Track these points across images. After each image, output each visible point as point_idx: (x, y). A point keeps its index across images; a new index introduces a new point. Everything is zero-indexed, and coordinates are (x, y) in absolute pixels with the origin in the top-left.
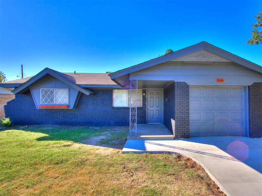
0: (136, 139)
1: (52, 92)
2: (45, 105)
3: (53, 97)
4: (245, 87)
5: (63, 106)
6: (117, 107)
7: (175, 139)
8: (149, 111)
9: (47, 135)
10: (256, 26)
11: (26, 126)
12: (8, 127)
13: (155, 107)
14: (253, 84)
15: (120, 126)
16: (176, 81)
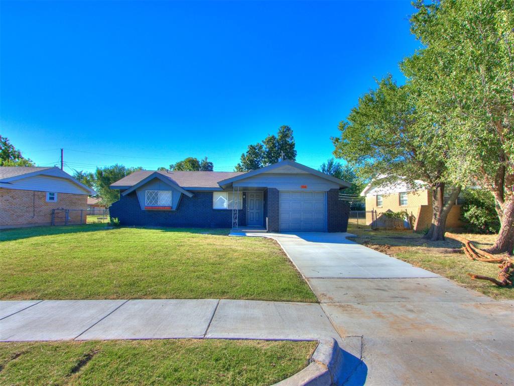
1: (156, 194)
2: (150, 206)
3: (157, 198)
4: (324, 192)
5: (167, 208)
6: (217, 209)
7: (267, 232)
8: (249, 214)
12: (117, 226)
13: (255, 209)
14: (330, 190)
16: (269, 187)
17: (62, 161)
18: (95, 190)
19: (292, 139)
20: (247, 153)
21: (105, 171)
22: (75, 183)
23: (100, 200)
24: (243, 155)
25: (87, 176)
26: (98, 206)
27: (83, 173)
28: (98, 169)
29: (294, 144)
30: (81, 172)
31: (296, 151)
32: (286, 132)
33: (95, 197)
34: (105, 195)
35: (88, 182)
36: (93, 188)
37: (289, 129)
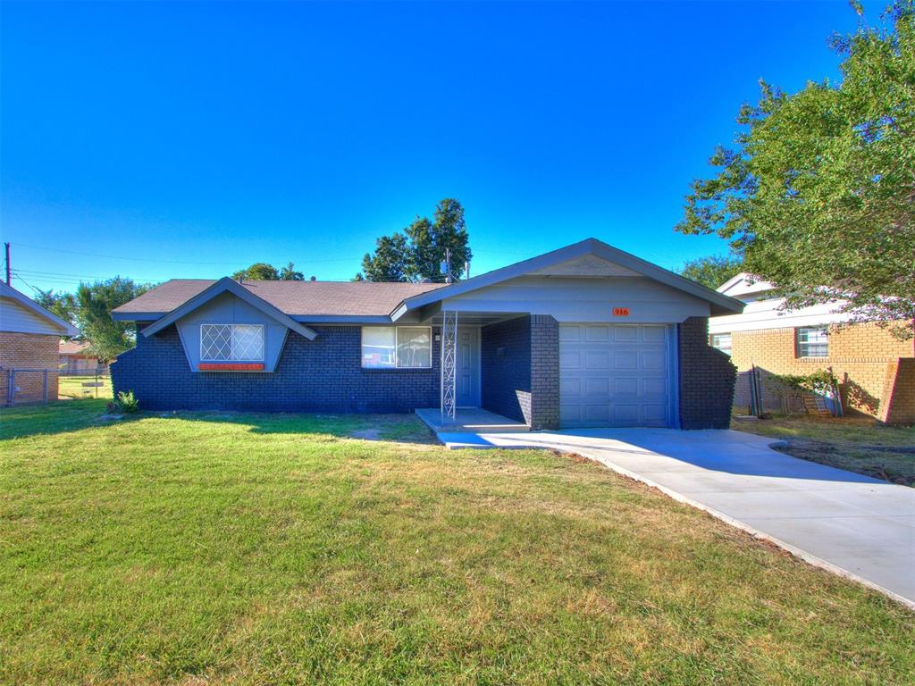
0: (455, 431)
1: (227, 333)
2: (212, 362)
3: (229, 342)
4: (670, 326)
5: (254, 365)
6: (372, 369)
7: (531, 431)
9: (257, 427)
10: (693, 199)
11: (175, 412)
12: (132, 412)
14: (688, 320)
15: (380, 413)
16: (534, 313)
17: (8, 269)
18: (78, 326)
19: (462, 226)
20: (376, 252)
21: (96, 290)
22: (36, 314)
23: (87, 345)
24: (368, 257)
25: (61, 300)
26: (83, 357)
27: (53, 294)
28: (82, 285)
29: (467, 235)
30: (51, 292)
31: (469, 249)
32: (451, 213)
33: (77, 339)
34: (97, 336)
35: (63, 312)
36: (73, 322)
37: (456, 206)
